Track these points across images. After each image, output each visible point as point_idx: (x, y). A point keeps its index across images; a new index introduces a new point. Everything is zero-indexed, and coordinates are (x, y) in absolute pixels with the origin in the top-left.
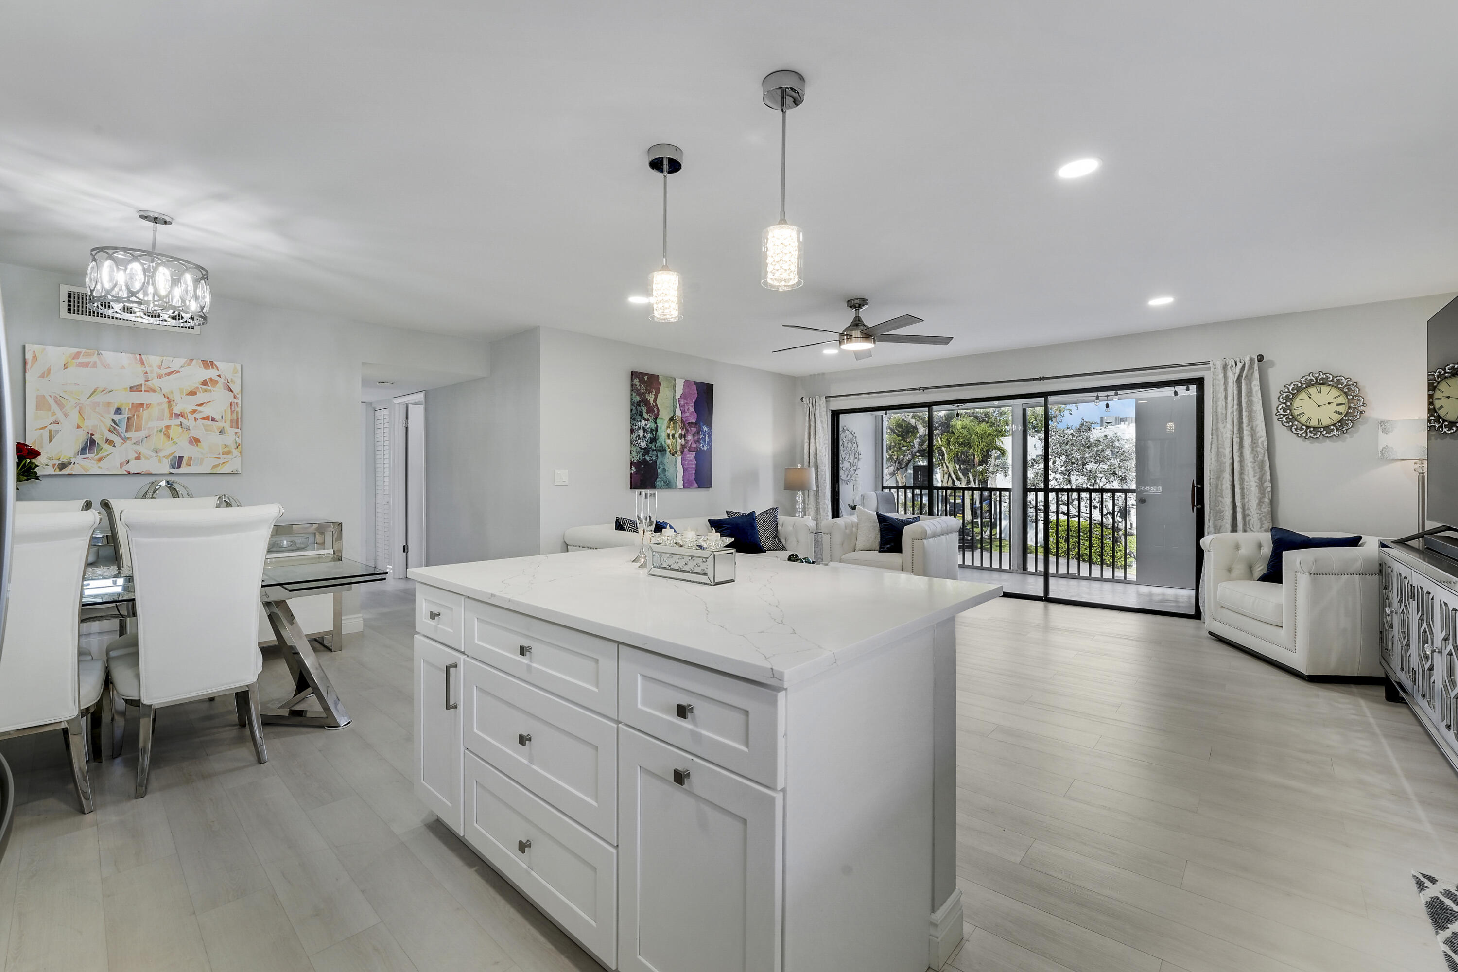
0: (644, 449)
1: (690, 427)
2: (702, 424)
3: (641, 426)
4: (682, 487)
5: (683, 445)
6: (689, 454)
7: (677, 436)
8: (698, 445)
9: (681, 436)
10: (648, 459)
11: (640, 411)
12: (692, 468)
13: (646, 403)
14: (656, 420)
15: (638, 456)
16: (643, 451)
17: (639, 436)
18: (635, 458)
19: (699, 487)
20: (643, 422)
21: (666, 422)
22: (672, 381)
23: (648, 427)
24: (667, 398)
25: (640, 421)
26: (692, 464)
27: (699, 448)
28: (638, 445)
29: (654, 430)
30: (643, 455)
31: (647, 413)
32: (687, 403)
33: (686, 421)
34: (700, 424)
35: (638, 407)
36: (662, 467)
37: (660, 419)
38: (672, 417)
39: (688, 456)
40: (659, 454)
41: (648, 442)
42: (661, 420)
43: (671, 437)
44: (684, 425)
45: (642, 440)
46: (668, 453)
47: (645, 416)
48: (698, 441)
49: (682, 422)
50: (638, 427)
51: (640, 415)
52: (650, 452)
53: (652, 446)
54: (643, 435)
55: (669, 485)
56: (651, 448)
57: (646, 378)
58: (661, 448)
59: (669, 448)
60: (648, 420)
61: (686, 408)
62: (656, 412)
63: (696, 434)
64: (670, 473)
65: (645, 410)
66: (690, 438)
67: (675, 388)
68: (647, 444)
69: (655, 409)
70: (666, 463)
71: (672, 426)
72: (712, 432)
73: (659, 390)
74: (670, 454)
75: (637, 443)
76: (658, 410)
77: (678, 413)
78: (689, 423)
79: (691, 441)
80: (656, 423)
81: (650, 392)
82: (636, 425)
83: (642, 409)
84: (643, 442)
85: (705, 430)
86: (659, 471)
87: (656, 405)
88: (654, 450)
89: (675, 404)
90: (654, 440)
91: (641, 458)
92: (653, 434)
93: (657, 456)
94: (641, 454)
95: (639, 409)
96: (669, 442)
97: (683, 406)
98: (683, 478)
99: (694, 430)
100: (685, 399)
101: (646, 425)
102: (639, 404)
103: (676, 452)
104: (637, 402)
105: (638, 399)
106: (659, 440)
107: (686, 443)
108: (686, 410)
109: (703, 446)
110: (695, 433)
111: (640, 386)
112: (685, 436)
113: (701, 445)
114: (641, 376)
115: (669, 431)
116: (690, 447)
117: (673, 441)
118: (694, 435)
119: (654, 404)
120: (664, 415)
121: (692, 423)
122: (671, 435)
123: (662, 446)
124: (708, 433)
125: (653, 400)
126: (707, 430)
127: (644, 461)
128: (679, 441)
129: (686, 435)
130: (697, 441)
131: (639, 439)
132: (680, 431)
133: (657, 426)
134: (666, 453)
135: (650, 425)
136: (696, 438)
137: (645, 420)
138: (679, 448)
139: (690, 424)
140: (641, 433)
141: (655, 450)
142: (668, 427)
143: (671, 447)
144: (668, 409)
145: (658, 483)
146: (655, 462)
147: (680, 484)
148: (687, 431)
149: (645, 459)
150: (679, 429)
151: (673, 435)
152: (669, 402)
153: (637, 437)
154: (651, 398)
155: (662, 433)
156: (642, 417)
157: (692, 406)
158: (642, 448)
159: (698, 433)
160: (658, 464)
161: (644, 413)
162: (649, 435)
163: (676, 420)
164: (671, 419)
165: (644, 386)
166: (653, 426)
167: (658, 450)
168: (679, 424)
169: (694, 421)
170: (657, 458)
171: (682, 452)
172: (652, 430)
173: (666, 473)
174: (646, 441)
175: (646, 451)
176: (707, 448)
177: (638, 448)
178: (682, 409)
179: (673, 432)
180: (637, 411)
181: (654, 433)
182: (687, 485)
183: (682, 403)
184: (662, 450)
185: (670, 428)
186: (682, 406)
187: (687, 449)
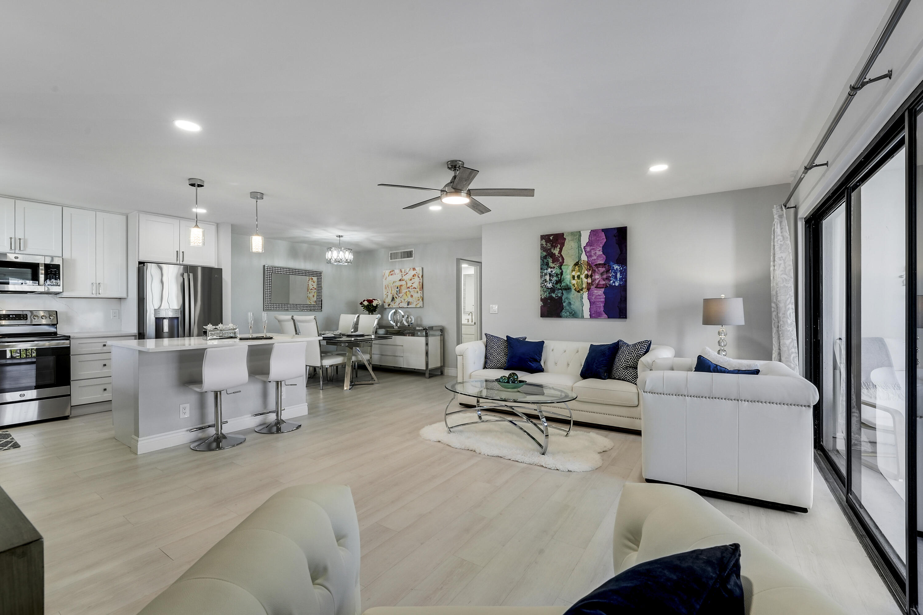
0: (550, 289)
1: (597, 268)
2: (612, 263)
3: (547, 273)
4: (589, 317)
5: (589, 284)
6: (596, 290)
7: (583, 276)
8: (607, 282)
9: (587, 276)
10: (554, 295)
11: (546, 263)
12: (601, 302)
13: (552, 255)
14: (561, 267)
15: (545, 294)
16: (549, 290)
17: (546, 280)
18: (542, 295)
19: (608, 318)
20: (549, 270)
21: (571, 268)
22: (577, 235)
23: (553, 272)
24: (572, 249)
25: (547, 269)
26: (600, 298)
27: (609, 284)
28: (545, 286)
29: (559, 274)
30: (549, 293)
31: (553, 263)
32: (593, 249)
33: (592, 263)
34: (609, 264)
35: (544, 260)
36: (567, 301)
37: (565, 265)
38: (578, 262)
39: (596, 291)
40: (564, 292)
41: (553, 284)
42: (566, 267)
43: (576, 278)
44: (591, 267)
45: (548, 283)
46: (573, 290)
47: (551, 265)
48: (608, 279)
49: (588, 264)
50: (545, 273)
51: (546, 265)
52: (556, 291)
53: (558, 286)
54: (550, 279)
55: (574, 315)
56: (557, 287)
57: (551, 238)
58: (566, 287)
59: (574, 286)
60: (554, 267)
61: (593, 252)
62: (561, 261)
63: (605, 273)
64: (575, 305)
65: (550, 260)
66: (597, 276)
67: (580, 239)
68: (553, 285)
69: (560, 259)
70: (571, 299)
71: (577, 269)
72: (626, 270)
73: (564, 244)
74: (576, 291)
75: (544, 285)
76: (563, 259)
77: (584, 258)
78: (596, 265)
79: (599, 280)
80: (561, 269)
81: (555, 247)
82: (543, 273)
83: (548, 261)
84: (549, 284)
85: (617, 269)
86: (564, 304)
87: (561, 256)
88: (559, 289)
89: (580, 252)
90: (559, 281)
91: (548, 295)
92: (558, 278)
93: (562, 293)
94: (548, 292)
95: (545, 261)
96: (574, 282)
97: (590, 251)
98: (590, 310)
99: (602, 270)
100: (591, 246)
101: (552, 271)
102: (545, 257)
103: (582, 290)
104: (544, 256)
105: (545, 254)
106: (564, 281)
107: (592, 282)
108: (593, 255)
109: (614, 282)
110: (603, 272)
111: (546, 244)
112: (591, 276)
113: (612, 282)
114: (546, 237)
115: (574, 273)
116: (598, 284)
117: (579, 281)
118: (602, 274)
119: (559, 255)
120: (569, 262)
121: (600, 264)
122: (576, 276)
123: (567, 285)
124: (621, 271)
125: (558, 252)
126: (619, 268)
127: (551, 298)
128: (585, 280)
129: (593, 274)
130: (606, 279)
131: (545, 282)
132: (586, 272)
133: (562, 271)
134: (571, 291)
135: (556, 271)
136: (605, 276)
137: (551, 268)
138: (584, 286)
139: (598, 266)
140: (548, 278)
141: (561, 289)
142: (572, 271)
143: (576, 286)
144: (573, 256)
145: (563, 313)
146: (561, 298)
147: (587, 314)
148: (594, 271)
149: (551, 296)
150: (584, 271)
151: (579, 277)
152: (574, 252)
153: (544, 281)
154: (556, 252)
155: (567, 276)
156: (548, 266)
157: (599, 250)
158: (548, 289)
159: (607, 271)
160: (563, 299)
161: (550, 263)
162: (555, 279)
163: (581, 264)
164: (576, 264)
165: (550, 244)
166: (559, 271)
167: (563, 289)
168: (584, 267)
169: (602, 262)
170: (563, 295)
171: (589, 289)
172: (557, 275)
173: (572, 306)
174: (552, 283)
175: (553, 290)
176: (620, 284)
177: (545, 289)
178: (588, 254)
179: (579, 273)
180: (544, 262)
181: (559, 276)
182: (594, 315)
183: (588, 249)
184: (568, 289)
185: (575, 271)
186: (588, 252)
187: (595, 286)
